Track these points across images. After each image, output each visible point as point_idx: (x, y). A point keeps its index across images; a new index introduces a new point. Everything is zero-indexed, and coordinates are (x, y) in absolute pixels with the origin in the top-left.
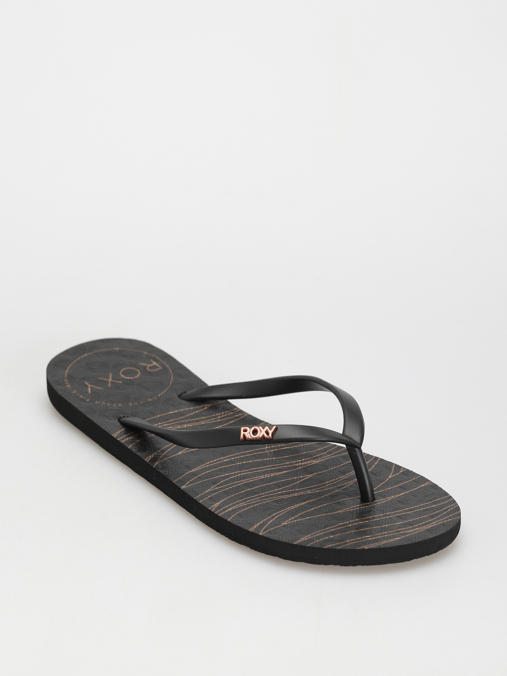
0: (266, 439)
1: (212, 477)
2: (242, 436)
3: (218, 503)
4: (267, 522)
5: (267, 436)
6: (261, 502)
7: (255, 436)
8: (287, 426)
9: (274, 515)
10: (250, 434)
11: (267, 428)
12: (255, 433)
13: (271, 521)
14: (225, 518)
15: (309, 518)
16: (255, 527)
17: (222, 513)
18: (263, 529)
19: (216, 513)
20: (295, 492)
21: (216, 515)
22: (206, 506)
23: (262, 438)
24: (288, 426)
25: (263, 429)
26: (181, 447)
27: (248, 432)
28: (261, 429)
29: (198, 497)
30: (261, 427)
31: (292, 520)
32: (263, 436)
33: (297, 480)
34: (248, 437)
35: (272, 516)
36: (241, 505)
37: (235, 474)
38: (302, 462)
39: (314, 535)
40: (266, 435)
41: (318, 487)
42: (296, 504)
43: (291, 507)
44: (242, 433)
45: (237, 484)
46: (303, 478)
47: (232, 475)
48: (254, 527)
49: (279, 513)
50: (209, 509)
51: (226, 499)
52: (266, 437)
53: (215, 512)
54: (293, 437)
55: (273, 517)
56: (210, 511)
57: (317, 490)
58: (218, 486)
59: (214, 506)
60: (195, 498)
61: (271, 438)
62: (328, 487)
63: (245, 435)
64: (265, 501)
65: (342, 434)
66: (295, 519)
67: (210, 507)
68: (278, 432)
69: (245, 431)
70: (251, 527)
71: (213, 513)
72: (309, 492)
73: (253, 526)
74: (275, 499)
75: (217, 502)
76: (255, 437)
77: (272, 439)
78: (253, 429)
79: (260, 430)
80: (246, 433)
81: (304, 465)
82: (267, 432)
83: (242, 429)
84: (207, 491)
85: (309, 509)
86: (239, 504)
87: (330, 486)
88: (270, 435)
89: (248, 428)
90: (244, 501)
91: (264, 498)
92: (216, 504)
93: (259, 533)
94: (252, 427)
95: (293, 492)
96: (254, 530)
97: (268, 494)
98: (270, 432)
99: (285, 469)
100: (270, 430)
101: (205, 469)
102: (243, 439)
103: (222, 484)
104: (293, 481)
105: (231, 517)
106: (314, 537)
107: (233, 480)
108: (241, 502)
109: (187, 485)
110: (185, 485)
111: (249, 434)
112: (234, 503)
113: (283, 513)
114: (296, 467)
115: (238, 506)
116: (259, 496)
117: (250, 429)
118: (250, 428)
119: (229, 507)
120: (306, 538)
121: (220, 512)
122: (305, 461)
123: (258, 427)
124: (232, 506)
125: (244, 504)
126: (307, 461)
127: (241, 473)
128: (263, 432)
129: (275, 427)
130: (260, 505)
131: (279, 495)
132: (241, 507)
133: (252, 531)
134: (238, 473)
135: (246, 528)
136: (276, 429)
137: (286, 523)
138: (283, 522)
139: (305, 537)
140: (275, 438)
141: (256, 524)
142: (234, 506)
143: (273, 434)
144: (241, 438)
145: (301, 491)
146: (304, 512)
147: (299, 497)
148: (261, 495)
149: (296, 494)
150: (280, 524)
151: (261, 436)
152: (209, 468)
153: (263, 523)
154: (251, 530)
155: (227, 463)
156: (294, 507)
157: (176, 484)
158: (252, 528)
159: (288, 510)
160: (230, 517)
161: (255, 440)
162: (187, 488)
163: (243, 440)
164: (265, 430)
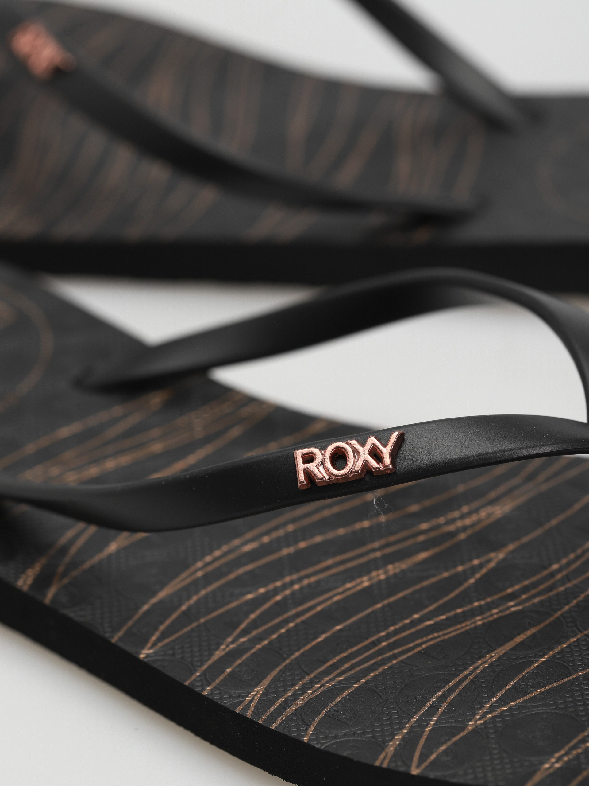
0: (375, 475)
1: (222, 606)
2: (302, 477)
3: (260, 689)
4: (421, 724)
5: (377, 466)
6: (383, 662)
7: (343, 469)
8: (430, 425)
9: (435, 698)
10: (324, 466)
11: (372, 440)
12: (340, 462)
13: (431, 720)
14: (294, 735)
15: (541, 693)
16: (391, 749)
17: (279, 721)
18: (417, 754)
19: (260, 722)
20: (473, 613)
21: (264, 729)
22: (227, 703)
23: (363, 475)
24: (433, 425)
25: (363, 445)
26: (112, 532)
27: (318, 460)
28: (355, 446)
29: (193, 677)
30: (353, 442)
31: (492, 709)
32: (366, 465)
33: (465, 576)
34: (320, 476)
35: (429, 703)
36: (328, 682)
37: (284, 587)
38: (462, 517)
39: (575, 747)
40: (374, 463)
41: (534, 585)
42: (488, 652)
43: (476, 665)
44: (301, 466)
45: (298, 615)
46: (481, 566)
47: (276, 592)
48: (387, 750)
49: (451, 690)
50: (238, 710)
51: (278, 669)
52: (374, 468)
53: (259, 719)
54: (457, 457)
55: (434, 709)
56: (241, 718)
57: (534, 596)
58: (245, 632)
59: (251, 701)
60: (187, 683)
61: (389, 469)
62: (563, 581)
63: (309, 474)
64: (395, 657)
65: (584, 420)
66: (502, 702)
67: (240, 703)
68: (406, 447)
69: (309, 459)
70: (380, 753)
71: (251, 723)
72: (513, 607)
73: (382, 746)
74: (424, 646)
75: (256, 686)
76: (342, 472)
77: (395, 472)
78: (330, 449)
79: (355, 451)
80: (312, 466)
81: (472, 525)
82: (375, 454)
83: (299, 454)
84: (218, 654)
85: (532, 663)
86: (323, 682)
87: (567, 578)
88: (387, 460)
89: (315, 450)
90: (334, 667)
91: (390, 647)
92: (252, 691)
93: (409, 767)
94: (329, 445)
95: (465, 616)
96: (390, 761)
97: (396, 632)
98: (386, 452)
99: (424, 546)
100: (385, 446)
101: (195, 586)
102: (308, 484)
103: (254, 625)
104: (457, 580)
105: (310, 727)
106: (578, 756)
107: (282, 606)
108: (327, 673)
109: (154, 644)
110: (149, 645)
111: (321, 468)
112: (307, 679)
113: (461, 687)
114: (452, 535)
115: (320, 687)
116: (374, 644)
117: (323, 452)
118: (323, 448)
119: (295, 697)
120: (557, 762)
121: (273, 718)
122: (470, 513)
123: (347, 443)
124: (303, 690)
125: (334, 677)
126: (477, 510)
127: (300, 580)
128: (362, 454)
129: (395, 435)
130: (383, 673)
131: (432, 632)
132: (330, 690)
133: (385, 765)
134: (292, 583)
135: (363, 757)
136: (401, 440)
137: (480, 719)
138: (470, 720)
139: (553, 760)
140: (400, 467)
141: (391, 740)
142: (309, 689)
143: (394, 455)
144: (299, 485)
145: (490, 607)
146: (521, 673)
147: (489, 626)
148: (379, 641)
149: (479, 620)
150: (463, 729)
151: (358, 467)
152: (208, 579)
153: (410, 732)
154: (382, 763)
155: (252, 556)
156: (484, 663)
157: (121, 645)
158: (384, 754)
159: (471, 677)
160: (307, 730)
161: (340, 481)
162: (156, 653)
163: (306, 488)
164: (368, 446)
